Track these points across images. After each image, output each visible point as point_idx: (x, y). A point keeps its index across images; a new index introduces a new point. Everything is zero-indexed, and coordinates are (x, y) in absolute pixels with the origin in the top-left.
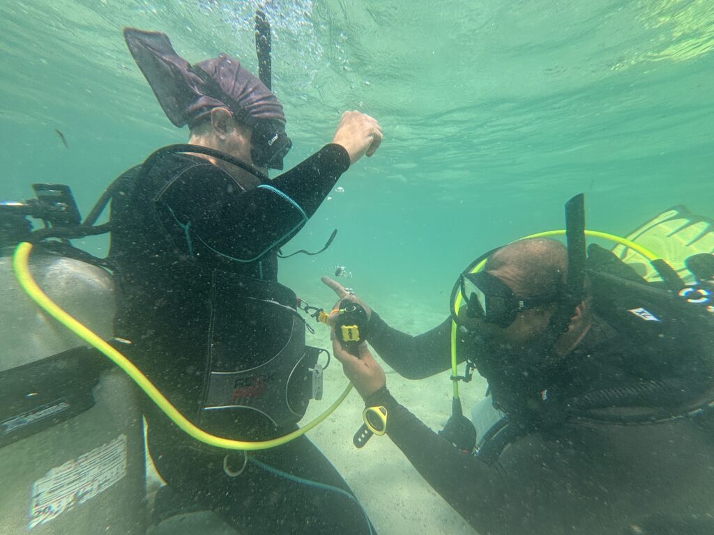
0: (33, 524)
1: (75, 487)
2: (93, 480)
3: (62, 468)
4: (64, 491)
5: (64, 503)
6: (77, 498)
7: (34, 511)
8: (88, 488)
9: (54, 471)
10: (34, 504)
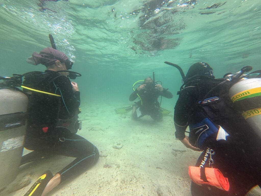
0: (2, 151)
1: (13, 144)
2: (17, 144)
3: (10, 139)
4: (10, 145)
5: (10, 148)
6: (13, 147)
7: (3, 148)
8: (15, 146)
9: (9, 140)
10: (3, 146)
